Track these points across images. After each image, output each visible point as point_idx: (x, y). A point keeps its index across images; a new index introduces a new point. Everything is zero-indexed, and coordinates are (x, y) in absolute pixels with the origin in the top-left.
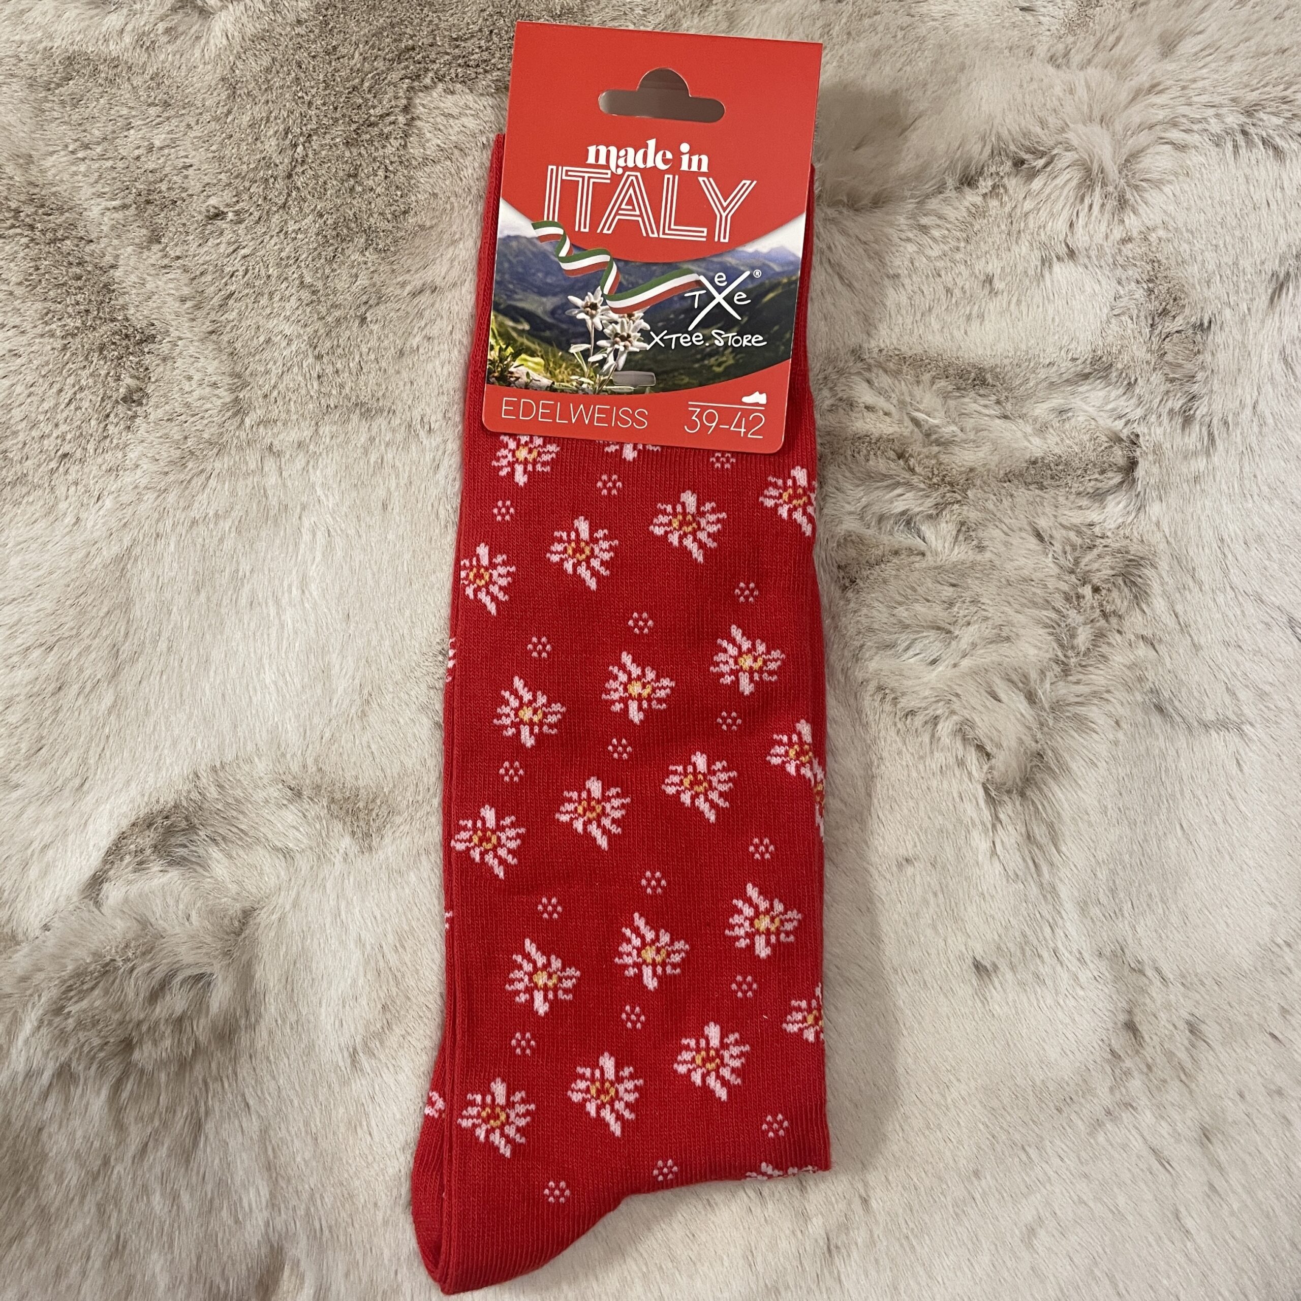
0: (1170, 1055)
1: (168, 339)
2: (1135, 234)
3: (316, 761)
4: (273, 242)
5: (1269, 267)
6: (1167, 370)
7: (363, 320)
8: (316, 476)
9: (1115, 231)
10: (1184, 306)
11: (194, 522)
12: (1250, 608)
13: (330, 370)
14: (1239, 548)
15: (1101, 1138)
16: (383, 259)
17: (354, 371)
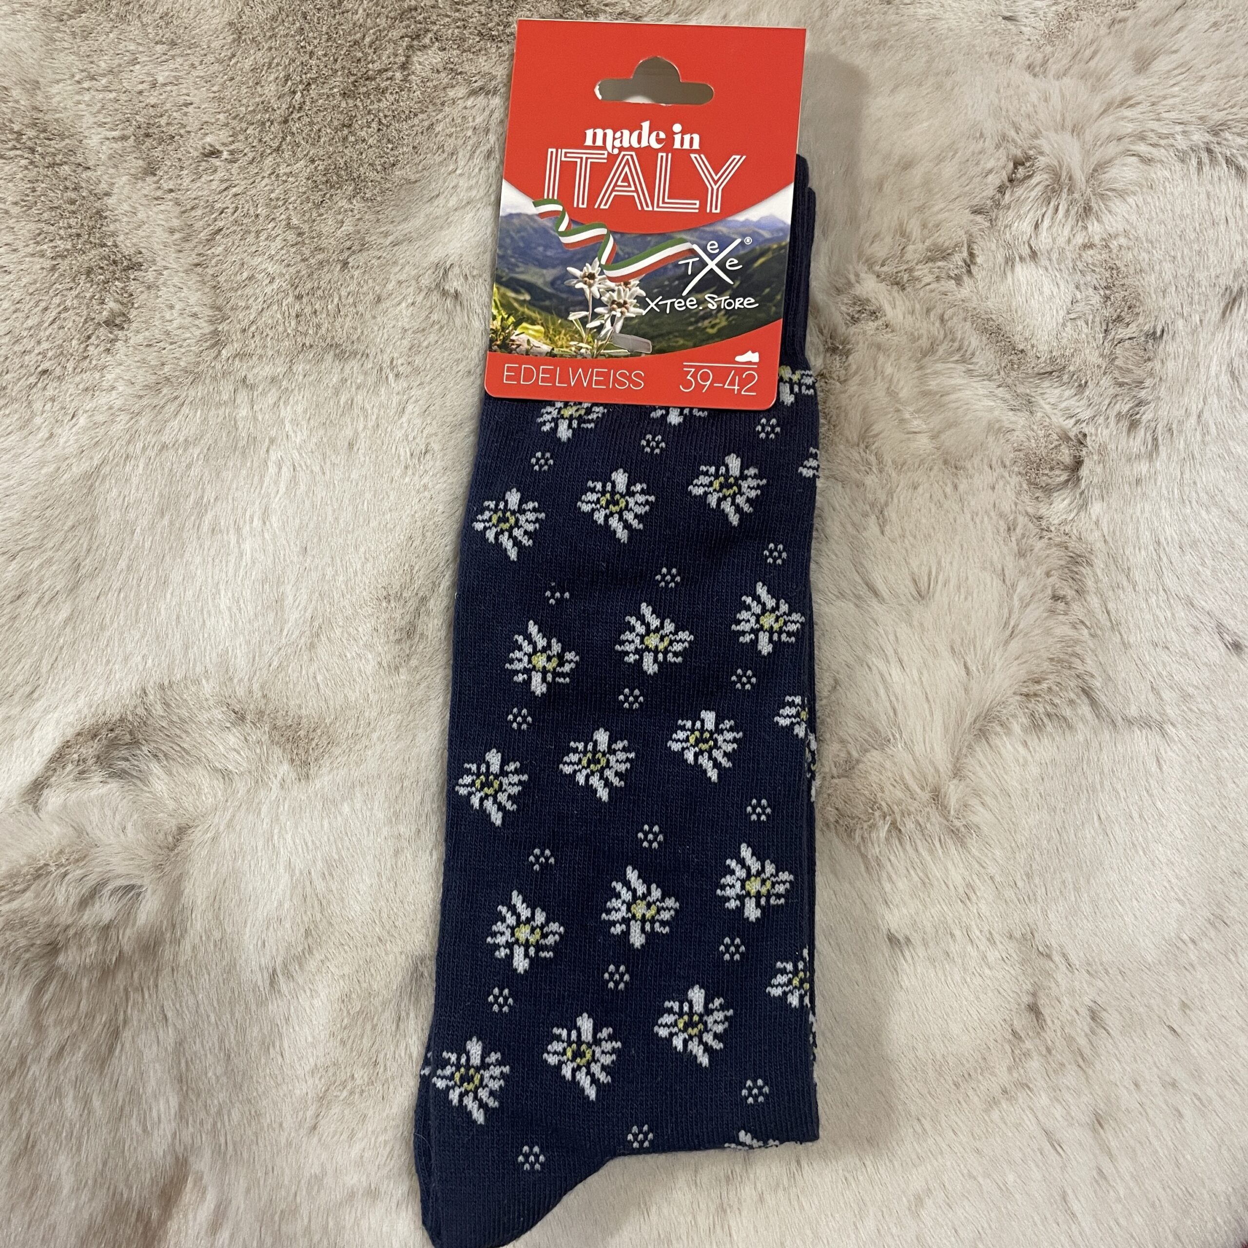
0: (1070, 1040)
1: (154, 268)
2: (1097, 240)
3: (262, 687)
4: (264, 183)
5: (1223, 281)
6: (1117, 374)
7: (345, 264)
8: (286, 412)
9: (1078, 236)
10: (1138, 314)
11: (164, 447)
12: (1181, 613)
13: (308, 310)
14: (1175, 553)
15: (995, 1115)
16: (369, 207)
17: (332, 313)
